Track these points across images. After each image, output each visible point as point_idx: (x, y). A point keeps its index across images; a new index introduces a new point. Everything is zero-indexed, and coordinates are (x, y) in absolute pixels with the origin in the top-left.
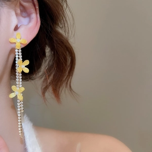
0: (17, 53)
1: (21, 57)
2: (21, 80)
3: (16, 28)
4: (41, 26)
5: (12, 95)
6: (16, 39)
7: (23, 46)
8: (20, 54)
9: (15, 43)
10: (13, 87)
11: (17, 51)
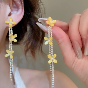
0: (10, 30)
1: (12, 32)
2: (12, 45)
3: (10, 15)
4: (24, 14)
5: (7, 56)
6: (9, 21)
7: (13, 26)
8: (12, 30)
9: (9, 24)
10: (7, 51)
11: (10, 28)
